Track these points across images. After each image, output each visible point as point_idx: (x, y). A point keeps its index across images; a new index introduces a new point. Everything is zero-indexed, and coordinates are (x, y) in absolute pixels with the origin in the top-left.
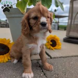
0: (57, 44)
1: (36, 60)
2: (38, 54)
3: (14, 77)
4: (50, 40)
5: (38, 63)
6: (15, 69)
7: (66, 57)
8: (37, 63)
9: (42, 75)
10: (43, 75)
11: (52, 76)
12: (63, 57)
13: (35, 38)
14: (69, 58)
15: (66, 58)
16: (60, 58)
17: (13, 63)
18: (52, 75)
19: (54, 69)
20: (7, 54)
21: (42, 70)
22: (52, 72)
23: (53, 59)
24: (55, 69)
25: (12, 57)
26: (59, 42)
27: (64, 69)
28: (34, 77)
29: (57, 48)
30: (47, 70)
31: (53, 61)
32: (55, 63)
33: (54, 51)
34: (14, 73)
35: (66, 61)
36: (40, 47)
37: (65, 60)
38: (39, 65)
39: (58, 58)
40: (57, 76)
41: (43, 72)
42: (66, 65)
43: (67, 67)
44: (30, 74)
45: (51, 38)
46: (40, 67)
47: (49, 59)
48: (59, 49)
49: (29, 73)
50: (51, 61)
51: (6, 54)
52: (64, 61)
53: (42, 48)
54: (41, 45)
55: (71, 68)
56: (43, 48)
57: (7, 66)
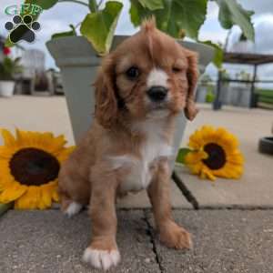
0: (228, 158)
1: (140, 209)
2: (142, 189)
3: (59, 256)
4: (204, 143)
5: (145, 219)
6: (68, 232)
7: (253, 209)
8: (142, 219)
9: (148, 260)
10: (151, 261)
11: (182, 267)
12: (242, 209)
13: (134, 135)
14: (263, 212)
15: (251, 212)
16: (229, 208)
17: (65, 212)
18: (184, 264)
19: (195, 246)
20: (51, 183)
21: (151, 245)
22: (184, 253)
23: (200, 211)
24: (200, 245)
25: (65, 194)
26: (237, 152)
27: (231, 250)
28: (120, 264)
29: (226, 175)
30: (169, 248)
31: (200, 219)
32: (206, 228)
33: (213, 185)
34: (61, 246)
35: (247, 222)
36: (151, 167)
37: (244, 219)
38: (146, 227)
39: (220, 208)
40: (198, 270)
41: (155, 252)
42: (243, 238)
43: (244, 245)
44: (106, 252)
45: (204, 138)
46: (149, 233)
47: (189, 209)
48: (233, 178)
49: (104, 249)
50: (191, 219)
51: (46, 182)
52: (241, 221)
53: (156, 169)
54: (155, 160)
55: (260, 248)
56: (161, 169)
57: (46, 221)
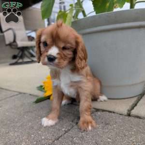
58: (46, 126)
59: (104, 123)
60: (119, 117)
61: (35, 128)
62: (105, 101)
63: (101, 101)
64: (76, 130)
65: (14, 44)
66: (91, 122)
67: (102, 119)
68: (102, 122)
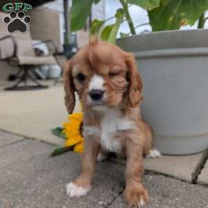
10: (102, 204)
58: (74, 197)
59: (160, 194)
60: (182, 185)
61: (57, 199)
62: (157, 157)
63: (152, 158)
64: (121, 205)
65: (14, 59)
66: (143, 194)
67: (157, 187)
68: (158, 193)
